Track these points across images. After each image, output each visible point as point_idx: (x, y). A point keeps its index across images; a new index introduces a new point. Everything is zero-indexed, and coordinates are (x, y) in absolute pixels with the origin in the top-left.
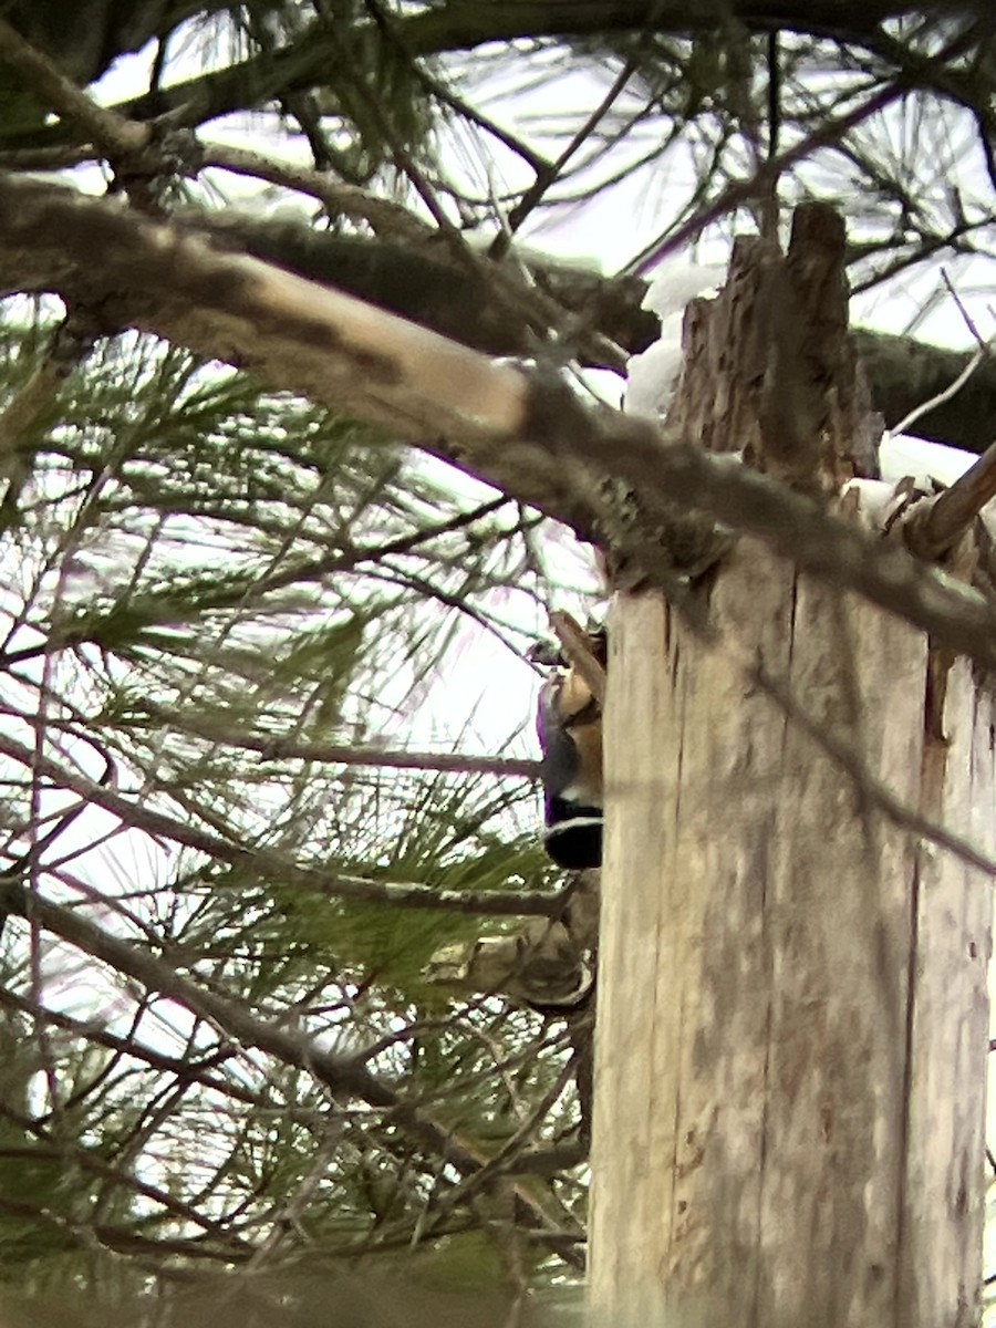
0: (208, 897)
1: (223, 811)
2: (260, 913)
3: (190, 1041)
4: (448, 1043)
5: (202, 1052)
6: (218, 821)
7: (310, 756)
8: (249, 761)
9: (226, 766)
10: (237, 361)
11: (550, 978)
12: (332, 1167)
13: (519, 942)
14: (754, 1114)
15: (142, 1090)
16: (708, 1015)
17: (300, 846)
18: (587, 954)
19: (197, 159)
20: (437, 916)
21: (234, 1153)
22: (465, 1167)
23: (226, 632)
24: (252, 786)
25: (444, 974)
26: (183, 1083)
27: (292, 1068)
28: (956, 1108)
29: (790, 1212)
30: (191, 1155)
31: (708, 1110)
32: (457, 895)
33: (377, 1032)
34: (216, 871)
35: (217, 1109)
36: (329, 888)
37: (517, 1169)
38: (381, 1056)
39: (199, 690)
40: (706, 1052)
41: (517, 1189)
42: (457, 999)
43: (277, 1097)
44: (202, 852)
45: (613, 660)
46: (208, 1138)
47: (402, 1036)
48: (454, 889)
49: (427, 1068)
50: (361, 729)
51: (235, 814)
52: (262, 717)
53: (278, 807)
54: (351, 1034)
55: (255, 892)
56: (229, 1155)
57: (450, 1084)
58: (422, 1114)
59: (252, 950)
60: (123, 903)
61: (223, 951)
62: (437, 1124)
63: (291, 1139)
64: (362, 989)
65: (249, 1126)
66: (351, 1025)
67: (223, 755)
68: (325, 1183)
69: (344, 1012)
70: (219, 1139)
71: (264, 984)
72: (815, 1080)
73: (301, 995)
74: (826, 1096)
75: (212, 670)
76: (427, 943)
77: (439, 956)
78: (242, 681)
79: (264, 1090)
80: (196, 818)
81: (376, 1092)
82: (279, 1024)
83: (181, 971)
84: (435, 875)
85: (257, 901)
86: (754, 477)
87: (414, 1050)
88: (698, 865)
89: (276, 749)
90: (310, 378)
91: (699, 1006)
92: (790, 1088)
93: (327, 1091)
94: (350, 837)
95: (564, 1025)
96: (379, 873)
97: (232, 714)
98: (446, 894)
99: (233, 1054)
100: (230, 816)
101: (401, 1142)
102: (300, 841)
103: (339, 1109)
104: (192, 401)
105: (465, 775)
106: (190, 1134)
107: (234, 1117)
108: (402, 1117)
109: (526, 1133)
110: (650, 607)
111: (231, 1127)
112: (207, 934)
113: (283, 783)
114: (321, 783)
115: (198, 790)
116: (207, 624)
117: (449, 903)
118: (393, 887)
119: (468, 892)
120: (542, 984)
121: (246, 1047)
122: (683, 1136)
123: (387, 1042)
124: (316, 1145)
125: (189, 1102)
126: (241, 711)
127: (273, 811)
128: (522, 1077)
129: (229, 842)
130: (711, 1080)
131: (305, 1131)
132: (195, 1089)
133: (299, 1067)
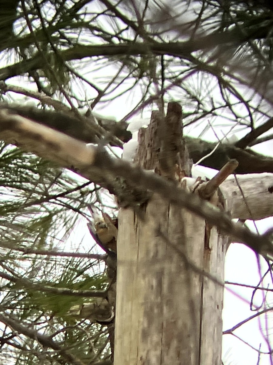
0: (9, 292)
1: (13, 268)
2: (23, 296)
3: (4, 332)
4: (75, 332)
5: (7, 335)
6: (12, 271)
7: (37, 253)
8: (20, 254)
9: (14, 256)
10: (16, 144)
11: (102, 315)
13: (94, 304)
14: (158, 352)
16: (146, 325)
17: (34, 278)
18: (113, 308)
19: (5, 89)
20: (70, 298)
21: (17, 363)
23: (14, 219)
24: (21, 262)
25: (74, 313)
26: (2, 343)
27: (32, 339)
28: (213, 350)
31: (146, 352)
32: (77, 291)
33: (55, 329)
34: (11, 285)
35: (11, 351)
36: (42, 290)
38: (57, 336)
39: (6, 235)
40: (145, 334)
42: (78, 320)
43: (29, 348)
44: (7, 280)
45: (120, 226)
46: (9, 359)
47: (62, 330)
48: (77, 289)
49: (70, 340)
50: (51, 245)
51: (16, 269)
52: (24, 242)
53: (28, 267)
54: (48, 330)
55: (22, 291)
56: (15, 364)
57: (75, 344)
58: (68, 352)
59: (21, 307)
61: (13, 307)
62: (72, 355)
63: (32, 359)
64: (51, 318)
65: (20, 356)
66: (48, 328)
67: (13, 253)
69: (46, 324)
70: (12, 359)
71: (24, 316)
72: (175, 343)
73: (34, 319)
74: (178, 347)
75: (10, 229)
76: (68, 305)
77: (73, 308)
78: (18, 232)
79: (24, 346)
80: (6, 270)
81: (55, 346)
82: (29, 327)
83: (2, 313)
84: (71, 286)
85: (23, 293)
86: (157, 177)
87: (66, 334)
88: (142, 283)
89: (28, 251)
90: (36, 149)
91: (143, 323)
92: (168, 345)
93: (42, 346)
94: (48, 275)
95: (106, 327)
96: (56, 285)
97: (15, 242)
98: (74, 291)
99: (16, 336)
100: (15, 270)
101: (62, 360)
102: (34, 276)
103: (45, 351)
104: (4, 155)
105: (79, 258)
106: (4, 358)
107: (16, 353)
108: (62, 353)
109: (96, 357)
110: (129, 213)
111: (15, 356)
112: (9, 302)
113: (30, 260)
114: (40, 260)
115: (6, 262)
116: (9, 217)
117: (75, 294)
118: (60, 289)
119: (80, 291)
120: (101, 316)
121: (19, 334)
122: (139, 359)
123: (58, 332)
124: (39, 361)
125: (4, 349)
126: (18, 240)
127: (27, 268)
128: (95, 342)
129: (15, 277)
130: (147, 343)
131: (36, 357)
132: (5, 345)
133: (34, 339)
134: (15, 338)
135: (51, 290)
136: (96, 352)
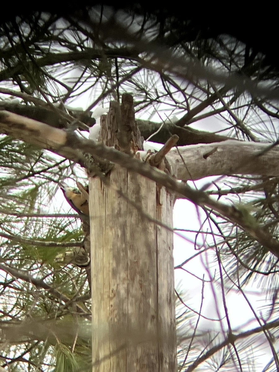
0: (7, 247)
1: (10, 229)
2: (19, 250)
3: (6, 279)
4: (61, 275)
5: (8, 281)
6: (9, 232)
7: (28, 216)
8: (15, 218)
9: (9, 220)
10: (6, 133)
11: (81, 260)
12: (37, 303)
13: (74, 252)
14: (125, 286)
16: (115, 265)
17: (27, 235)
18: (88, 254)
20: (57, 248)
21: (17, 302)
22: (65, 301)
23: (8, 191)
24: (16, 223)
25: (59, 260)
26: (5, 287)
28: (168, 281)
29: (134, 305)
30: (8, 303)
31: (116, 285)
32: (61, 243)
33: (45, 274)
34: (9, 242)
35: (12, 292)
36: (33, 243)
37: (77, 301)
38: (46, 278)
39: (3, 204)
40: (115, 273)
42: (62, 265)
43: (25, 289)
44: (6, 238)
45: (90, 191)
46: (11, 299)
47: (51, 274)
48: (60, 242)
49: (57, 281)
50: (39, 210)
51: (13, 230)
52: (17, 209)
54: (40, 275)
56: (16, 302)
57: (62, 283)
58: (56, 290)
59: (18, 258)
61: (11, 259)
62: (59, 292)
63: (28, 297)
64: (42, 265)
65: (20, 296)
66: (40, 273)
67: (9, 217)
68: (36, 306)
69: (38, 270)
70: (13, 298)
71: (21, 266)
72: (138, 278)
73: (29, 267)
74: (140, 281)
75: (5, 199)
76: (55, 254)
77: (57, 257)
78: (12, 201)
80: (4, 231)
81: (46, 287)
82: (24, 273)
83: (3, 263)
84: (55, 239)
85: (18, 248)
86: (116, 151)
87: (54, 277)
88: (111, 234)
89: (20, 215)
90: (22, 136)
91: (113, 263)
92: (133, 279)
93: (35, 287)
94: (37, 233)
95: (84, 270)
96: (43, 240)
97: (11, 208)
98: (58, 243)
99: (15, 280)
101: (52, 297)
103: (38, 290)
105: (61, 218)
106: (7, 298)
107: (16, 293)
108: (52, 291)
109: (78, 293)
110: (97, 180)
111: (15, 295)
112: (7, 255)
113: (23, 222)
114: (31, 222)
115: (4, 225)
116: (4, 189)
117: (59, 245)
118: (47, 243)
119: (63, 243)
121: (17, 279)
122: (111, 291)
123: (48, 275)
124: (34, 299)
125: (7, 291)
126: (12, 208)
127: (21, 228)
128: (77, 281)
129: (12, 236)
130: (116, 279)
131: (31, 296)
132: (7, 288)
133: (29, 282)
134: (14, 282)
135: (40, 243)
136: (77, 289)
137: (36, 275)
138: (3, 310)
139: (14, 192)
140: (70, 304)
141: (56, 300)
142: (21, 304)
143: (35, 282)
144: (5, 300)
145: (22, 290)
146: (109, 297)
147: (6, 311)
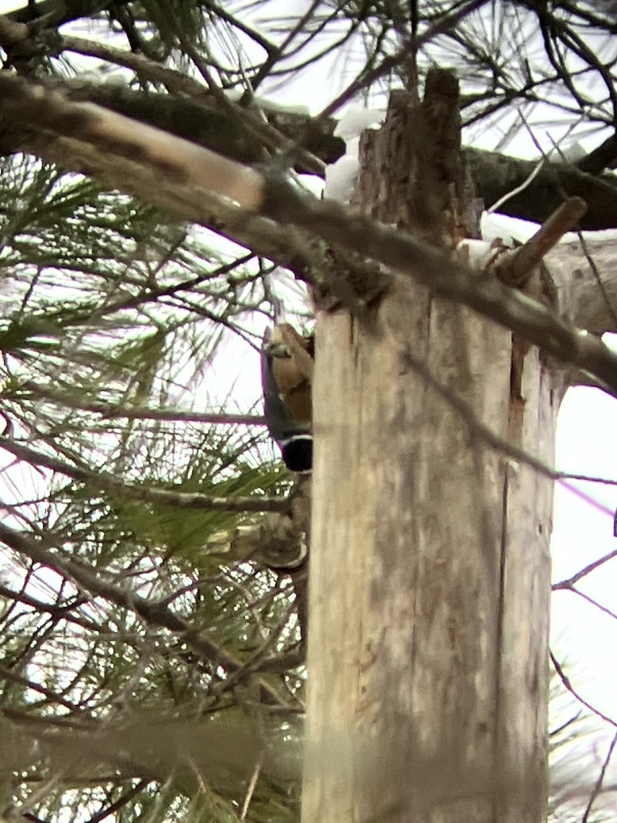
0: (69, 505)
1: (78, 451)
2: (102, 514)
3: (60, 594)
4: (219, 592)
5: (66, 601)
6: (75, 457)
7: (132, 416)
8: (94, 420)
9: (79, 423)
10: (85, 172)
11: (280, 551)
12: (147, 670)
13: (262, 527)
14: (407, 632)
15: (30, 624)
16: (378, 571)
17: (126, 471)
18: (304, 535)
19: (59, 46)
20: (210, 515)
21: (88, 662)
22: (229, 668)
23: (79, 341)
24: (96, 435)
25: (216, 550)
26: (55, 620)
27: (123, 609)
28: (531, 625)
29: (429, 691)
30: (61, 664)
31: (379, 630)
32: (224, 500)
33: (174, 586)
34: (74, 488)
35: (77, 636)
36: (145, 497)
37: (262, 669)
38: (178, 600)
39: (63, 377)
40: (378, 593)
41: (262, 682)
42: (224, 565)
44: (66, 477)
45: (317, 351)
46: (71, 653)
47: (190, 588)
48: (223, 496)
49: (206, 608)
50: (164, 397)
51: (86, 453)
52: (102, 393)
53: (113, 449)
54: (159, 587)
55: (98, 501)
56: (83, 664)
57: (221, 617)
58: (202, 636)
59: (97, 536)
60: (17, 509)
61: (79, 538)
62: (212, 643)
63: (122, 653)
64: (165, 560)
65: (96, 646)
66: (158, 582)
67: (78, 416)
68: (143, 680)
69: (155, 574)
70: (78, 654)
71: (104, 559)
72: (444, 610)
73: (127, 565)
74: (451, 620)
75: (71, 364)
76: (205, 530)
77: (213, 538)
78: (90, 370)
79: (106, 623)
80: (62, 456)
81: (174, 623)
82: (115, 582)
83: (53, 550)
84: (209, 487)
85: (100, 507)
87: (197, 597)
88: (372, 478)
89: (111, 412)
90: (131, 181)
91: (373, 567)
92: (429, 615)
93: (144, 622)
94: (157, 466)
95: (289, 580)
96: (175, 487)
97: (84, 391)
98: (217, 500)
99: (85, 601)
100: (83, 454)
101: (190, 654)
102: (126, 468)
103: (151, 633)
104: (58, 197)
106: (60, 651)
107: (86, 638)
108: (190, 638)
109: (267, 647)
110: (342, 319)
111: (85, 646)
112: (69, 527)
113: (116, 433)
114: (139, 433)
115: (63, 438)
116: (68, 335)
117: (219, 506)
118: (184, 496)
119: (231, 498)
120: (276, 555)
121: (94, 597)
122: (364, 648)
123: (182, 591)
124: (137, 657)
125: (60, 632)
126: (90, 388)
127: (109, 451)
128: (265, 612)
129: (82, 469)
130: (381, 611)
131: (130, 648)
132: (62, 623)
133: (127, 608)
134: (83, 606)
135: (164, 497)
136: (265, 633)
137: (146, 588)
138: (44, 686)
139: (97, 342)
140: (241, 677)
141: (202, 664)
142: (99, 671)
143: (143, 609)
144: (54, 656)
145: (104, 629)
146: (357, 662)
147: (53, 688)
